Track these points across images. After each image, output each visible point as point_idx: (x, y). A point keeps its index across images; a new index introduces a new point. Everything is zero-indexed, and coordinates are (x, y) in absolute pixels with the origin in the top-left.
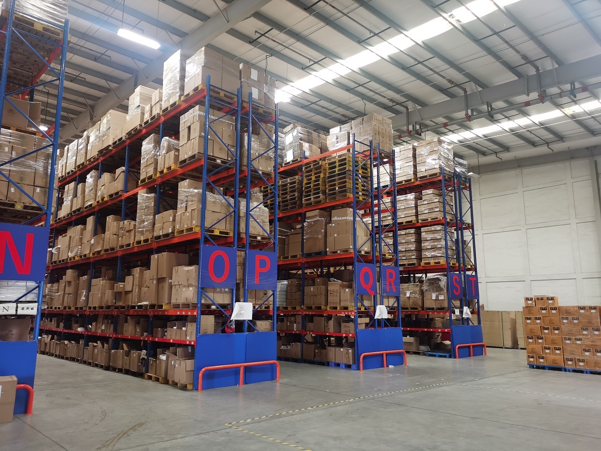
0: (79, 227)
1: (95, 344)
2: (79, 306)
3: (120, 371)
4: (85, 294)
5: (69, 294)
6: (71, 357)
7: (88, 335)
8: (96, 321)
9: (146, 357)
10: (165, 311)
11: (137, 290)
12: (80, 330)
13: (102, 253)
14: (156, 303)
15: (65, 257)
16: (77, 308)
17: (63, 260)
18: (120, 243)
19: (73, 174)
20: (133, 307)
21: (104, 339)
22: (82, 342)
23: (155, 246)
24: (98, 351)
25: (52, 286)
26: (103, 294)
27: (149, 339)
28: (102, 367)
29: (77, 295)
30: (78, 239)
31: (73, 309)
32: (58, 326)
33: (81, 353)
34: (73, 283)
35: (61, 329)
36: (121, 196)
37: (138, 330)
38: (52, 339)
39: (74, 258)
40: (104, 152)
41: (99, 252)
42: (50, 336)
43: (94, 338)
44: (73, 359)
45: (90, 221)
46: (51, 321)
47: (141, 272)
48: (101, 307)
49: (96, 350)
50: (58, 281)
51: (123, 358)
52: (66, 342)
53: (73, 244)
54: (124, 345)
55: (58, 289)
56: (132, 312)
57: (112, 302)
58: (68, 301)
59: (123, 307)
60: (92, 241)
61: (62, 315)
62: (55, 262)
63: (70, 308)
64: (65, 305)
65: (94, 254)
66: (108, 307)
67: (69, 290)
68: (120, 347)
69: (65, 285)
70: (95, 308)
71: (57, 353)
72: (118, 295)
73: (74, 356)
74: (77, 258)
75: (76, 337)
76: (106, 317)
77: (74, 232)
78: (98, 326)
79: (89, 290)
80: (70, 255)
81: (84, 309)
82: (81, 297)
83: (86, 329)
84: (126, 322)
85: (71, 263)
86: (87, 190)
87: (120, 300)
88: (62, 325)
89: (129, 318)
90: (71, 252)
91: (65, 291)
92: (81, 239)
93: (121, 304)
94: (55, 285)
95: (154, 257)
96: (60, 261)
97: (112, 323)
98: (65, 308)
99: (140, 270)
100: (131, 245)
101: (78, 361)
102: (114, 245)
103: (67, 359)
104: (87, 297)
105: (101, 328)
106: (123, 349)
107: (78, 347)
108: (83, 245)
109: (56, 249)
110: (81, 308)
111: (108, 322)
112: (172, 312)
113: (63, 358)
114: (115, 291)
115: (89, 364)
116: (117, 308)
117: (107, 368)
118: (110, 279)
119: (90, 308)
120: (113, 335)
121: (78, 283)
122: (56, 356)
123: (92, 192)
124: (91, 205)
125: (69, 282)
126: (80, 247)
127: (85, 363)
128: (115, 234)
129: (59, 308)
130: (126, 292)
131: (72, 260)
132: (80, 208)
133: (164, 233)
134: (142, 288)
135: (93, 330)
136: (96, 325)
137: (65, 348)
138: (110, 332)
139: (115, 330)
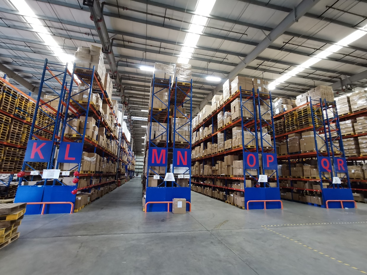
0: (199, 147)
3: (216, 199)
7: (204, 185)
9: (225, 195)
10: (231, 177)
11: (220, 169)
12: (202, 183)
14: (227, 174)
16: (200, 175)
17: (195, 159)
18: (213, 152)
19: (195, 129)
20: (219, 176)
21: (210, 187)
22: (202, 187)
23: (225, 153)
24: (208, 191)
26: (208, 170)
27: (226, 188)
28: (210, 197)
29: (199, 170)
32: (194, 181)
33: (203, 191)
34: (198, 167)
35: (195, 182)
36: (211, 135)
37: (222, 184)
38: (193, 185)
40: (205, 120)
41: (206, 155)
43: (207, 186)
44: (200, 193)
45: (202, 144)
46: (192, 179)
47: (221, 163)
48: (208, 175)
50: (193, 166)
51: (217, 194)
52: (198, 187)
53: (197, 153)
54: (217, 189)
55: (194, 168)
56: (219, 177)
57: (212, 173)
58: (197, 172)
59: (216, 176)
60: (203, 152)
63: (198, 175)
64: (196, 174)
65: (204, 156)
66: (210, 175)
67: (197, 169)
70: (206, 175)
72: (213, 171)
74: (199, 158)
75: (200, 185)
76: (210, 179)
77: (197, 148)
79: (203, 169)
80: (197, 157)
82: (201, 171)
83: (204, 182)
84: (217, 181)
85: (197, 159)
86: (200, 134)
88: (196, 180)
89: (218, 179)
92: (199, 151)
93: (215, 174)
95: (225, 157)
96: (193, 159)
97: (212, 181)
98: (196, 175)
100: (217, 153)
101: (202, 194)
102: (211, 153)
103: (198, 192)
104: (203, 171)
105: (208, 183)
106: (217, 191)
107: (201, 189)
108: (200, 153)
109: (192, 155)
110: (201, 175)
112: (234, 178)
113: (197, 192)
114: (212, 169)
115: (206, 195)
116: (213, 176)
117: (212, 197)
118: (210, 165)
119: (204, 175)
120: (213, 186)
121: (200, 167)
122: (195, 191)
123: (202, 134)
124: (202, 139)
125: (197, 166)
127: (204, 194)
128: (211, 149)
129: (194, 175)
130: (216, 170)
132: (199, 140)
133: (228, 148)
134: (222, 169)
135: (206, 183)
136: (207, 181)
137: (197, 189)
138: (212, 184)
139: (213, 184)
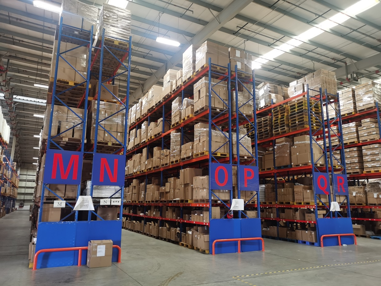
0: (139, 154)
1: (150, 223)
2: (140, 200)
3: (165, 240)
4: (144, 194)
5: (135, 194)
6: (137, 231)
7: (146, 218)
8: (150, 210)
9: (180, 232)
10: (189, 204)
11: (172, 191)
12: (141, 214)
13: (152, 169)
14: (184, 199)
15: (132, 172)
16: (139, 202)
17: (131, 174)
18: (162, 163)
19: (134, 124)
20: (171, 201)
21: (155, 220)
22: (143, 222)
23: (182, 164)
24: (152, 228)
25: (125, 189)
26: (153, 193)
27: (181, 221)
28: (154, 237)
29: (139, 194)
30: (139, 161)
31: (137, 202)
32: (129, 212)
33: (143, 228)
34: (137, 187)
35: (131, 214)
36: (161, 135)
37: (174, 215)
38: (127, 219)
39: (137, 173)
40: (151, 110)
41: (150, 169)
42: (125, 218)
43: (149, 220)
44: (138, 232)
45: (145, 150)
46: (126, 209)
47: (175, 180)
48: (153, 201)
49: (151, 227)
50: (128, 186)
51: (166, 232)
52: (134, 222)
53: (136, 164)
54: (167, 224)
55: (129, 191)
56: (170, 204)
57: (159, 198)
58: (134, 197)
59: (165, 202)
60: (146, 163)
61: (131, 206)
62: (127, 175)
63: (135, 202)
64: (133, 200)
65: (147, 170)
66: (157, 201)
67: (135, 191)
68: (164, 225)
69: (133, 188)
70: (149, 202)
71: (130, 228)
72: (162, 194)
73: (139, 230)
74: (138, 173)
75: (139, 219)
76: (156, 207)
77: (136, 157)
78: (151, 212)
79: (145, 191)
80: (135, 171)
81: (143, 202)
82: (141, 196)
83: (145, 214)
84: (167, 210)
85: (135, 175)
86: (142, 133)
87: (163, 197)
88: (131, 211)
89: (168, 208)
90: (135, 170)
91: (132, 192)
92: (140, 161)
93: (164, 199)
94: (127, 188)
95: (182, 171)
96: (129, 175)
97: (159, 211)
98: (133, 202)
99: (174, 179)
100: (168, 164)
101: (141, 233)
102: (159, 165)
103: (135, 231)
104: (145, 195)
105: (153, 214)
106: (166, 226)
107: (141, 225)
108: (141, 165)
109: (127, 167)
110: (142, 202)
111: (157, 210)
112: (194, 205)
113: (133, 231)
114: (160, 191)
115: (147, 235)
116: (161, 202)
117: (158, 238)
118: (157, 185)
119: (146, 202)
120: (160, 218)
121: (139, 187)
122: (129, 230)
123: (145, 133)
124: (145, 141)
125: (135, 187)
126: (139, 166)
127: (145, 234)
128: (159, 158)
129: (130, 202)
130: (166, 192)
131: (136, 173)
132: (139, 143)
133: (187, 156)
134: (176, 190)
135: (149, 215)
136: (150, 212)
137: (134, 225)
138: (158, 216)
139: (161, 215)
